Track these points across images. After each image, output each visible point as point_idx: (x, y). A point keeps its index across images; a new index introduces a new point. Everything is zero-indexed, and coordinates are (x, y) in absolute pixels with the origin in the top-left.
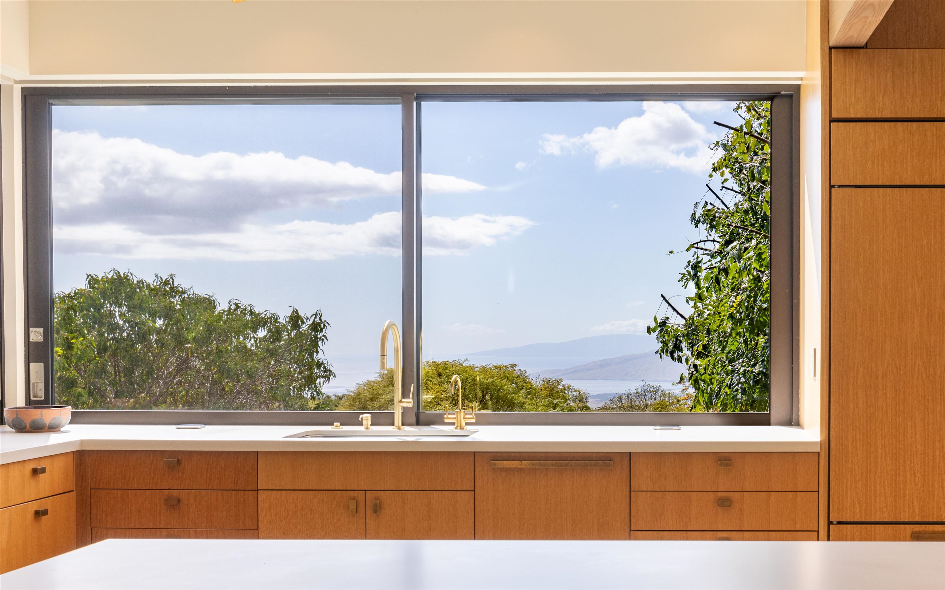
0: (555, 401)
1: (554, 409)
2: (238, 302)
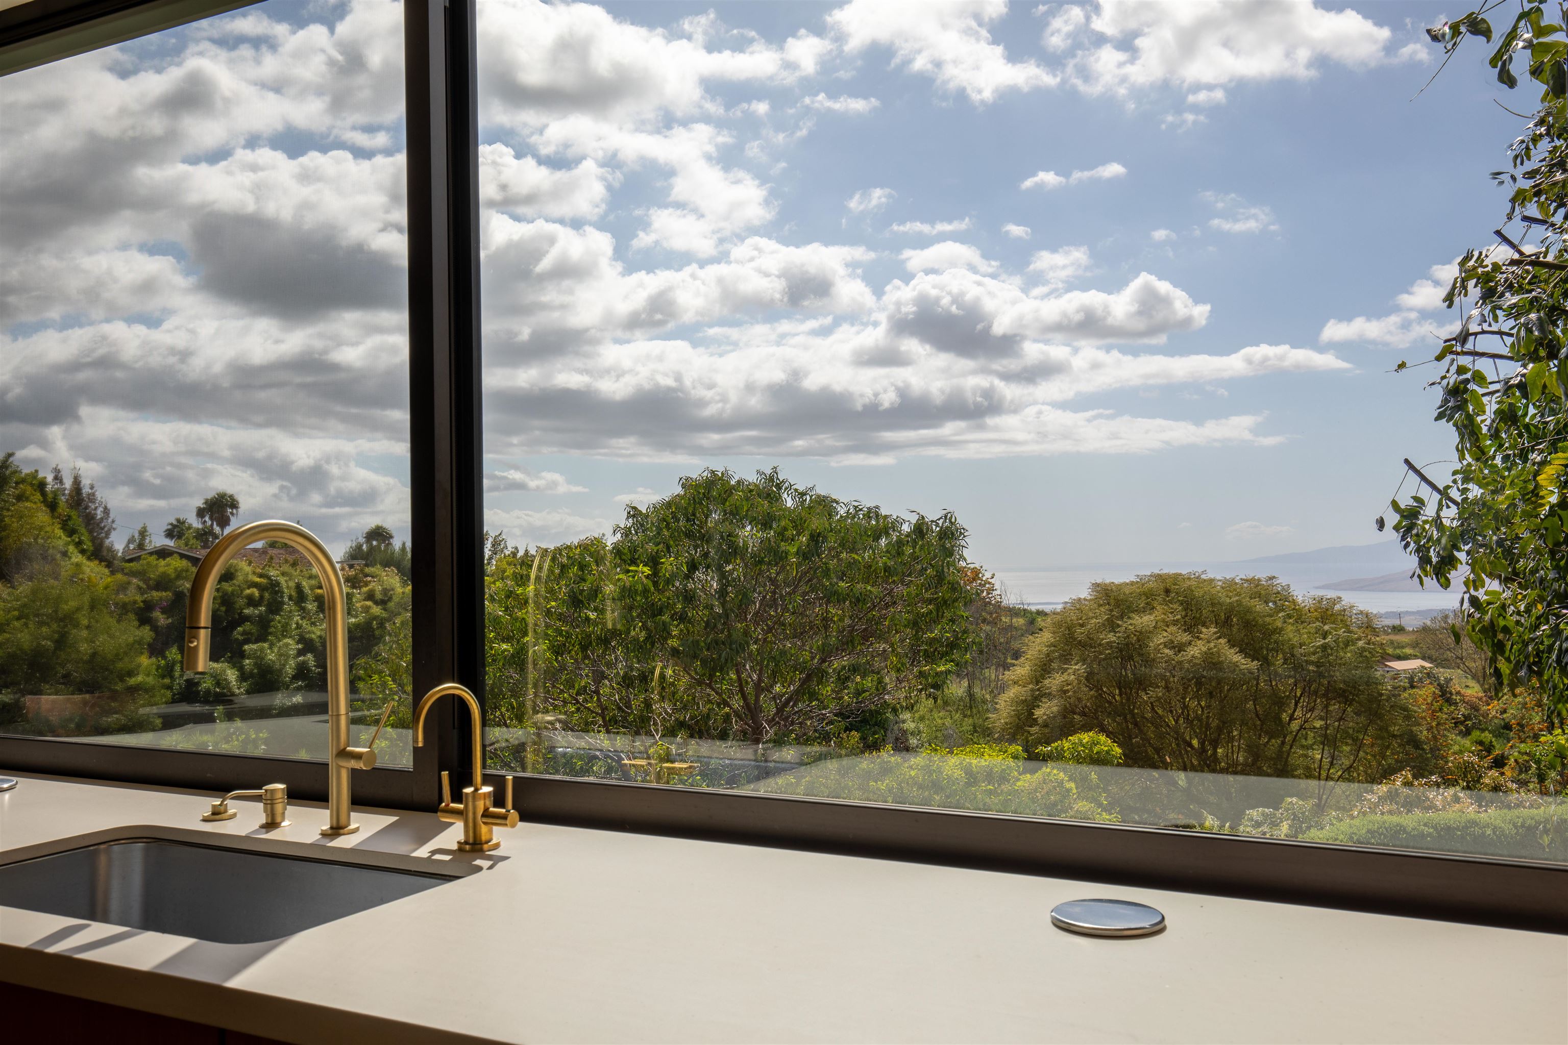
0: (1326, 627)
1: (1324, 638)
2: (856, 504)
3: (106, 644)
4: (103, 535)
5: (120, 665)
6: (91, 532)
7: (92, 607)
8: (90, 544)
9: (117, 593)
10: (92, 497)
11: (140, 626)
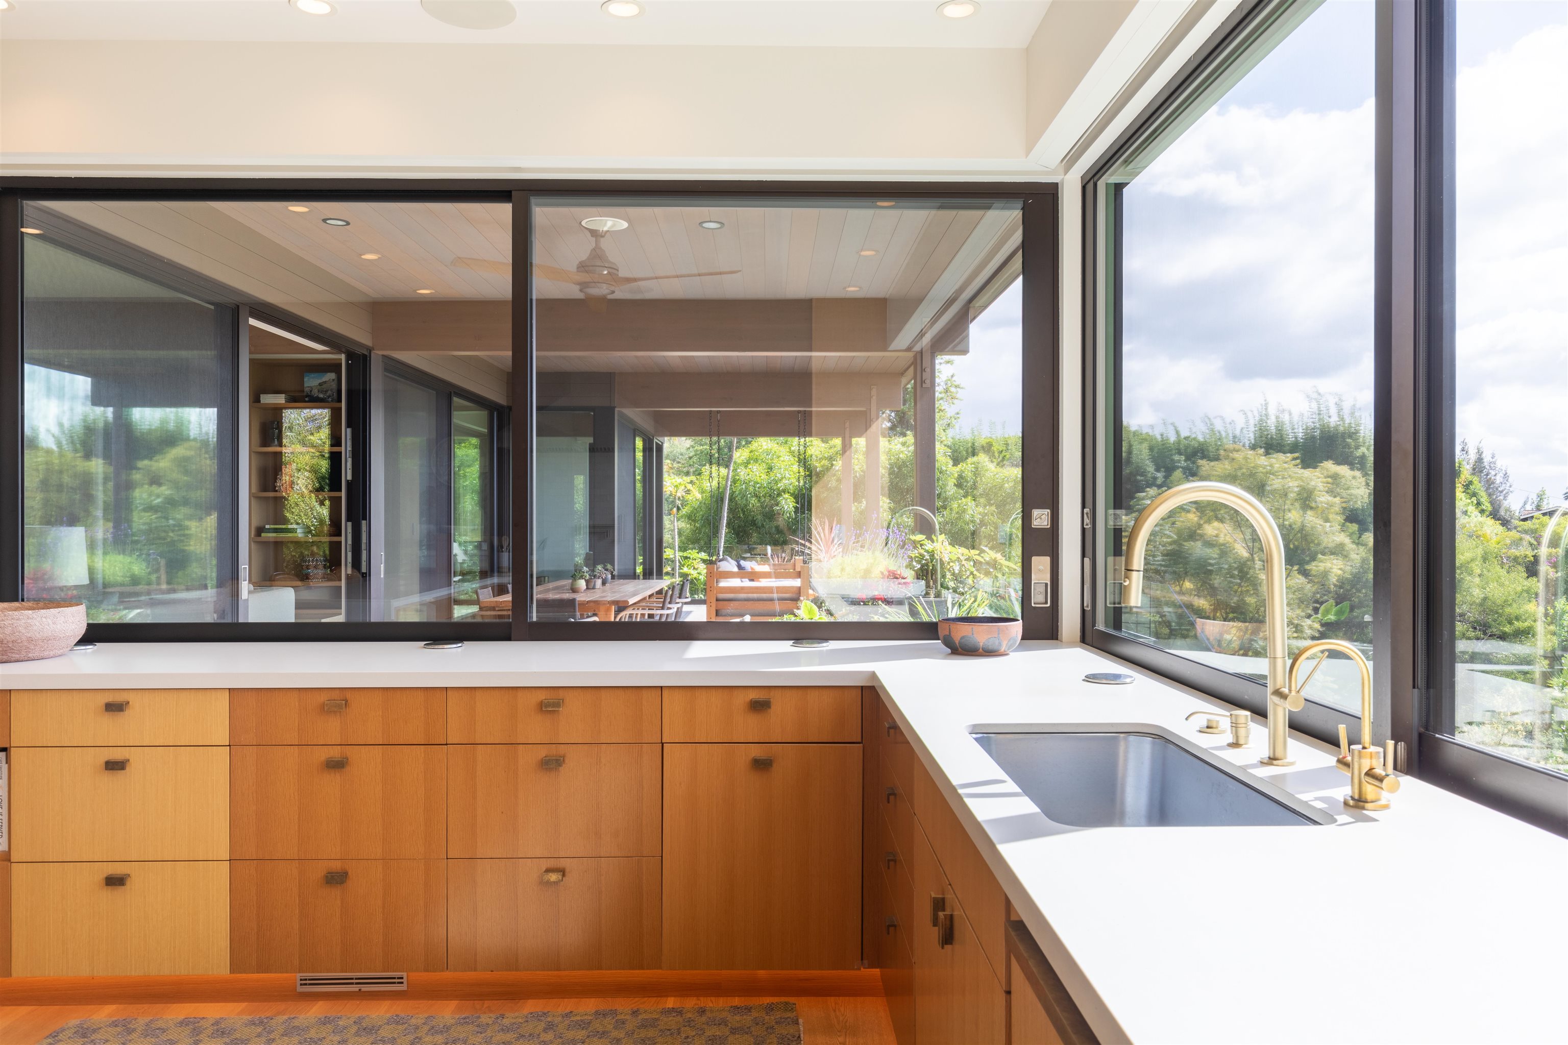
3: (1496, 592)
4: (1501, 498)
5: (1508, 610)
6: (1490, 495)
7: (1485, 559)
8: (1489, 505)
9: (1510, 548)
10: (1492, 464)
11: (1528, 577)
